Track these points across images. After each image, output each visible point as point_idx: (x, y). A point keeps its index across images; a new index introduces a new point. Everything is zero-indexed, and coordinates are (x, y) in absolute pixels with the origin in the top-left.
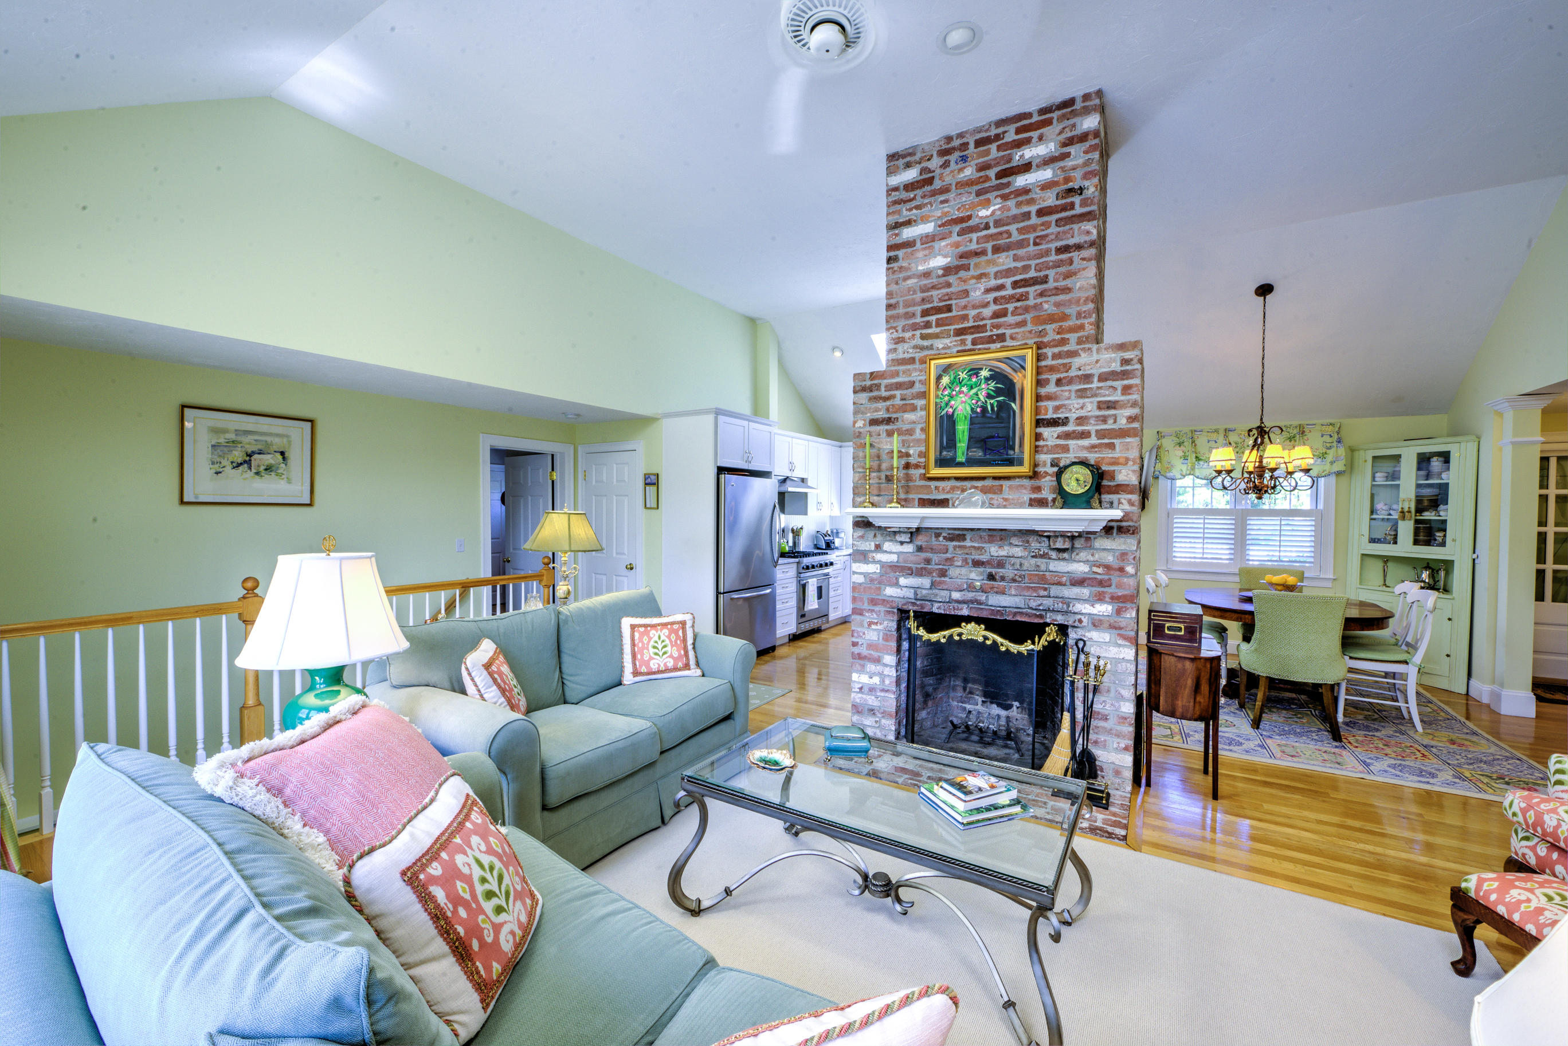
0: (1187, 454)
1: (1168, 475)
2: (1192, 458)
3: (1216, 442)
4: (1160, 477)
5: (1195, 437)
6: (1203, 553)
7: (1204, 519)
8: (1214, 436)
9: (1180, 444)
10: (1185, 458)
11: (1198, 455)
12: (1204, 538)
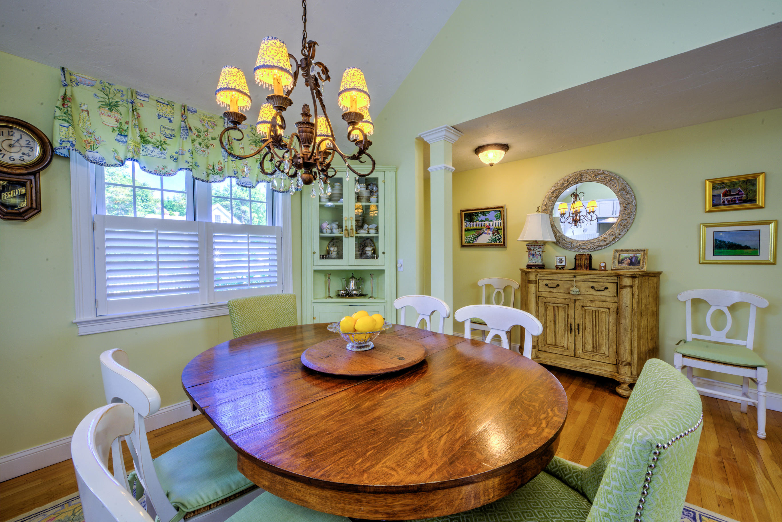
0: (125, 127)
1: (90, 154)
2: (133, 135)
3: (170, 121)
4: (73, 153)
5: (138, 103)
6: (158, 285)
7: (157, 235)
8: (167, 111)
9: (112, 107)
10: (122, 133)
11: (144, 134)
12: (158, 263)
